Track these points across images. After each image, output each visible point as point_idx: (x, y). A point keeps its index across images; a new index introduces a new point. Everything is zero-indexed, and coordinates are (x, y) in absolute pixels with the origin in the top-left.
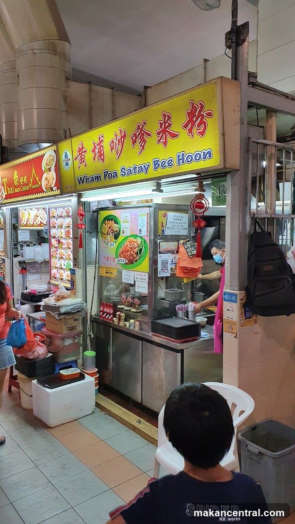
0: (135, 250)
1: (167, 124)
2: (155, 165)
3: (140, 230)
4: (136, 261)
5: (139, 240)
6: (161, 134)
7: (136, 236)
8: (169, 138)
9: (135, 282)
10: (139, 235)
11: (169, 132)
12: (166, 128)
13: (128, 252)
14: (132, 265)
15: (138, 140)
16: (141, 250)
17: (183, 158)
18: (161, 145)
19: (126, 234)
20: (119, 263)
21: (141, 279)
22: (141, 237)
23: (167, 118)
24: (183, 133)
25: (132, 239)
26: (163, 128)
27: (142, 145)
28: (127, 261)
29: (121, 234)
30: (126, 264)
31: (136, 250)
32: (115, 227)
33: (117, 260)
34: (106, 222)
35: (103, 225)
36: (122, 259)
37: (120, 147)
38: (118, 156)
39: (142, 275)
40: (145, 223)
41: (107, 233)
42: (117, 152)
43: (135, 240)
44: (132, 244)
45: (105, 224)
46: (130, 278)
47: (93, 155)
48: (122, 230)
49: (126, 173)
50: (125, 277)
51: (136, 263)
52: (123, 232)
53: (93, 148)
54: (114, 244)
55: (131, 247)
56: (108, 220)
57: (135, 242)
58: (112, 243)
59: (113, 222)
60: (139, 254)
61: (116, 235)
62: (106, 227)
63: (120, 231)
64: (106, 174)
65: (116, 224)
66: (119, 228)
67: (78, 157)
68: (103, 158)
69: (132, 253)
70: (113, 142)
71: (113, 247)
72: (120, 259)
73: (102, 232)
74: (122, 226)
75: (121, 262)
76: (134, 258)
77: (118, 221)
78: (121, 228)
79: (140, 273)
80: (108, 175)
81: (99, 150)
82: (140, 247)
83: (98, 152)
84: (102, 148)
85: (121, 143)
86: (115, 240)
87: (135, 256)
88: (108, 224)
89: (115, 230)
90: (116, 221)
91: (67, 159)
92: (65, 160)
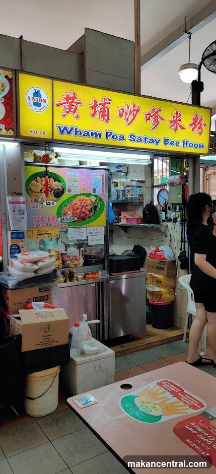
0: (87, 208)
1: (178, 119)
2: (165, 142)
3: (94, 190)
4: (89, 217)
5: (93, 199)
6: (173, 123)
7: (88, 195)
8: (178, 128)
9: (87, 237)
10: (93, 194)
11: (179, 124)
12: (177, 120)
13: (77, 209)
14: (84, 222)
15: (152, 119)
16: (95, 207)
17: (187, 144)
18: (172, 130)
19: (73, 193)
21: (95, 233)
22: (95, 196)
23: (178, 115)
24: (189, 129)
25: (82, 197)
26: (175, 120)
27: (156, 124)
28: (76, 219)
29: (66, 192)
30: (75, 221)
31: (89, 208)
32: (55, 185)
33: (59, 219)
34: (38, 178)
35: (32, 182)
36: (68, 217)
37: (131, 117)
38: (127, 124)
39: (97, 229)
40: (101, 183)
41: (41, 190)
42: (127, 120)
43: (87, 198)
44: (83, 202)
45: (37, 181)
46: (81, 234)
47: (92, 111)
48: (67, 189)
49: (136, 140)
50: (73, 235)
51: (90, 219)
52: (70, 191)
53: (93, 105)
54: (55, 203)
55: (82, 205)
56: (41, 177)
57: (87, 200)
58: (50, 202)
59: (52, 179)
60: (93, 211)
61: (58, 194)
62: (39, 184)
63: (63, 189)
64: (109, 134)
65: (57, 182)
66: (62, 186)
67: (64, 105)
68: (106, 118)
69: (83, 210)
70: (123, 109)
71: (52, 205)
72: (65, 217)
73: (31, 190)
74: (68, 185)
75: (66, 221)
76: (87, 215)
77: (60, 179)
78: (65, 187)
79: (95, 228)
80: (112, 135)
81: (102, 110)
82: (94, 205)
83: (101, 111)
84: (106, 109)
85: (133, 114)
86: (55, 199)
87: (88, 213)
88: (42, 181)
89: (56, 188)
90: (57, 179)
91: (39, 98)
92: (33, 98)
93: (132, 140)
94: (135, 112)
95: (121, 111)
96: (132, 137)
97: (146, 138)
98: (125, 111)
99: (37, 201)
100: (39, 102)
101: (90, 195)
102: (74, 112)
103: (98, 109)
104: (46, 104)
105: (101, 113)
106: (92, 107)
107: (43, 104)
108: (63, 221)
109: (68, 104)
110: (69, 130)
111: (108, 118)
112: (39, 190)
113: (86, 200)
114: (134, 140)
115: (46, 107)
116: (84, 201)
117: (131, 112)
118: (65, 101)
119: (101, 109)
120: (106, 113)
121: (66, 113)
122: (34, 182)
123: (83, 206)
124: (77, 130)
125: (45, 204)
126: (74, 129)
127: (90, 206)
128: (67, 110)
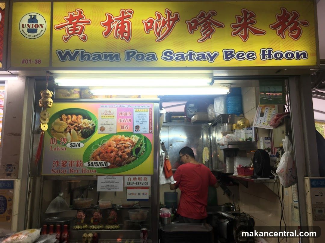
0: (126, 150)
1: (249, 20)
2: (227, 55)
3: (137, 127)
4: (129, 163)
5: (135, 139)
6: (239, 28)
7: (128, 134)
8: (250, 33)
9: (125, 188)
10: (135, 132)
11: (251, 28)
12: (247, 23)
13: (112, 152)
14: (120, 168)
15: (200, 28)
16: (138, 150)
17: (270, 54)
18: (238, 38)
19: (107, 132)
20: (90, 168)
21: (137, 184)
22: (138, 135)
23: (249, 15)
24: (271, 33)
25: (120, 137)
26: (242, 23)
27: (208, 33)
28: (109, 164)
29: (98, 131)
30: (107, 167)
31: (128, 150)
32: (84, 123)
33: (86, 164)
34: (64, 117)
35: (56, 121)
36: (98, 162)
37: (165, 30)
38: (159, 38)
39: (140, 179)
40: (147, 118)
41: (66, 130)
42: (158, 34)
43: (126, 138)
44: (120, 143)
45: (61, 120)
46: (115, 185)
47: (105, 29)
48: (99, 127)
49: (174, 58)
50: (104, 185)
51: (129, 165)
52: (102, 129)
53: (106, 21)
54: (82, 145)
55: (118, 146)
56: (67, 115)
57: (127, 141)
58: (76, 143)
59: (80, 117)
60: (134, 154)
61: (87, 133)
62: (64, 122)
63: (94, 128)
64: (131, 54)
65: (86, 120)
66: (93, 125)
67: (66, 27)
68: (127, 35)
69: (120, 153)
70: (151, 21)
71: (78, 147)
72: (93, 162)
73: (53, 129)
74: (100, 123)
75: (95, 167)
76: (125, 159)
77: (91, 116)
78: (97, 125)
79: (137, 177)
80: (135, 56)
81: (120, 26)
82: (136, 146)
83: (118, 28)
84: (126, 24)
85: (168, 25)
86: (82, 139)
87: (127, 156)
88: (68, 119)
89: (85, 127)
90: (86, 116)
91: (34, 24)
92: (28, 25)
93: (169, 58)
94: (171, 22)
95: (149, 24)
96: (168, 54)
97: (191, 54)
98: (155, 23)
99: (59, 142)
100: (34, 28)
101: (131, 133)
102: (80, 34)
103: (114, 25)
104: (44, 29)
105: (119, 30)
106: (105, 25)
107: (39, 30)
108: (91, 166)
109: (72, 25)
110: (72, 55)
111: (129, 35)
112: (63, 129)
113: (124, 141)
114: (172, 58)
115: (43, 32)
116: (122, 142)
117: (164, 23)
118: (68, 22)
119: (118, 25)
120: (126, 29)
121: (69, 36)
122: (58, 120)
123: (120, 147)
124: (84, 54)
125: (68, 145)
126: (80, 52)
127: (130, 148)
128: (71, 32)
